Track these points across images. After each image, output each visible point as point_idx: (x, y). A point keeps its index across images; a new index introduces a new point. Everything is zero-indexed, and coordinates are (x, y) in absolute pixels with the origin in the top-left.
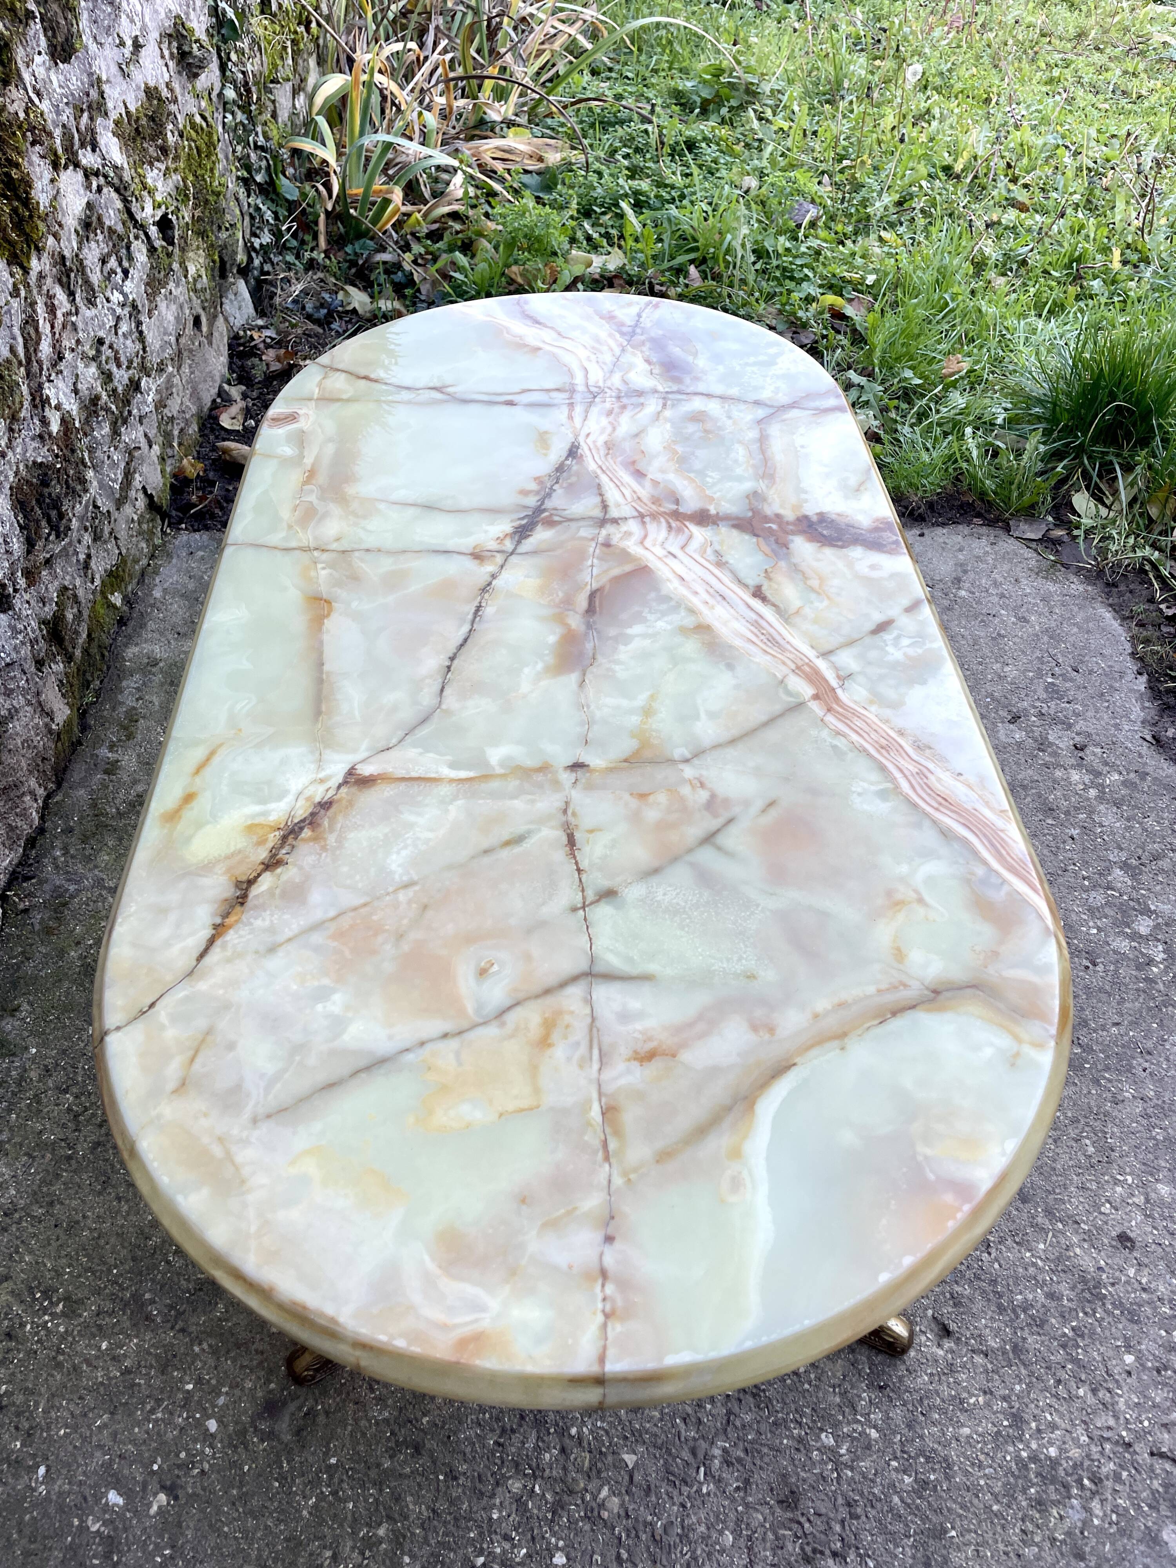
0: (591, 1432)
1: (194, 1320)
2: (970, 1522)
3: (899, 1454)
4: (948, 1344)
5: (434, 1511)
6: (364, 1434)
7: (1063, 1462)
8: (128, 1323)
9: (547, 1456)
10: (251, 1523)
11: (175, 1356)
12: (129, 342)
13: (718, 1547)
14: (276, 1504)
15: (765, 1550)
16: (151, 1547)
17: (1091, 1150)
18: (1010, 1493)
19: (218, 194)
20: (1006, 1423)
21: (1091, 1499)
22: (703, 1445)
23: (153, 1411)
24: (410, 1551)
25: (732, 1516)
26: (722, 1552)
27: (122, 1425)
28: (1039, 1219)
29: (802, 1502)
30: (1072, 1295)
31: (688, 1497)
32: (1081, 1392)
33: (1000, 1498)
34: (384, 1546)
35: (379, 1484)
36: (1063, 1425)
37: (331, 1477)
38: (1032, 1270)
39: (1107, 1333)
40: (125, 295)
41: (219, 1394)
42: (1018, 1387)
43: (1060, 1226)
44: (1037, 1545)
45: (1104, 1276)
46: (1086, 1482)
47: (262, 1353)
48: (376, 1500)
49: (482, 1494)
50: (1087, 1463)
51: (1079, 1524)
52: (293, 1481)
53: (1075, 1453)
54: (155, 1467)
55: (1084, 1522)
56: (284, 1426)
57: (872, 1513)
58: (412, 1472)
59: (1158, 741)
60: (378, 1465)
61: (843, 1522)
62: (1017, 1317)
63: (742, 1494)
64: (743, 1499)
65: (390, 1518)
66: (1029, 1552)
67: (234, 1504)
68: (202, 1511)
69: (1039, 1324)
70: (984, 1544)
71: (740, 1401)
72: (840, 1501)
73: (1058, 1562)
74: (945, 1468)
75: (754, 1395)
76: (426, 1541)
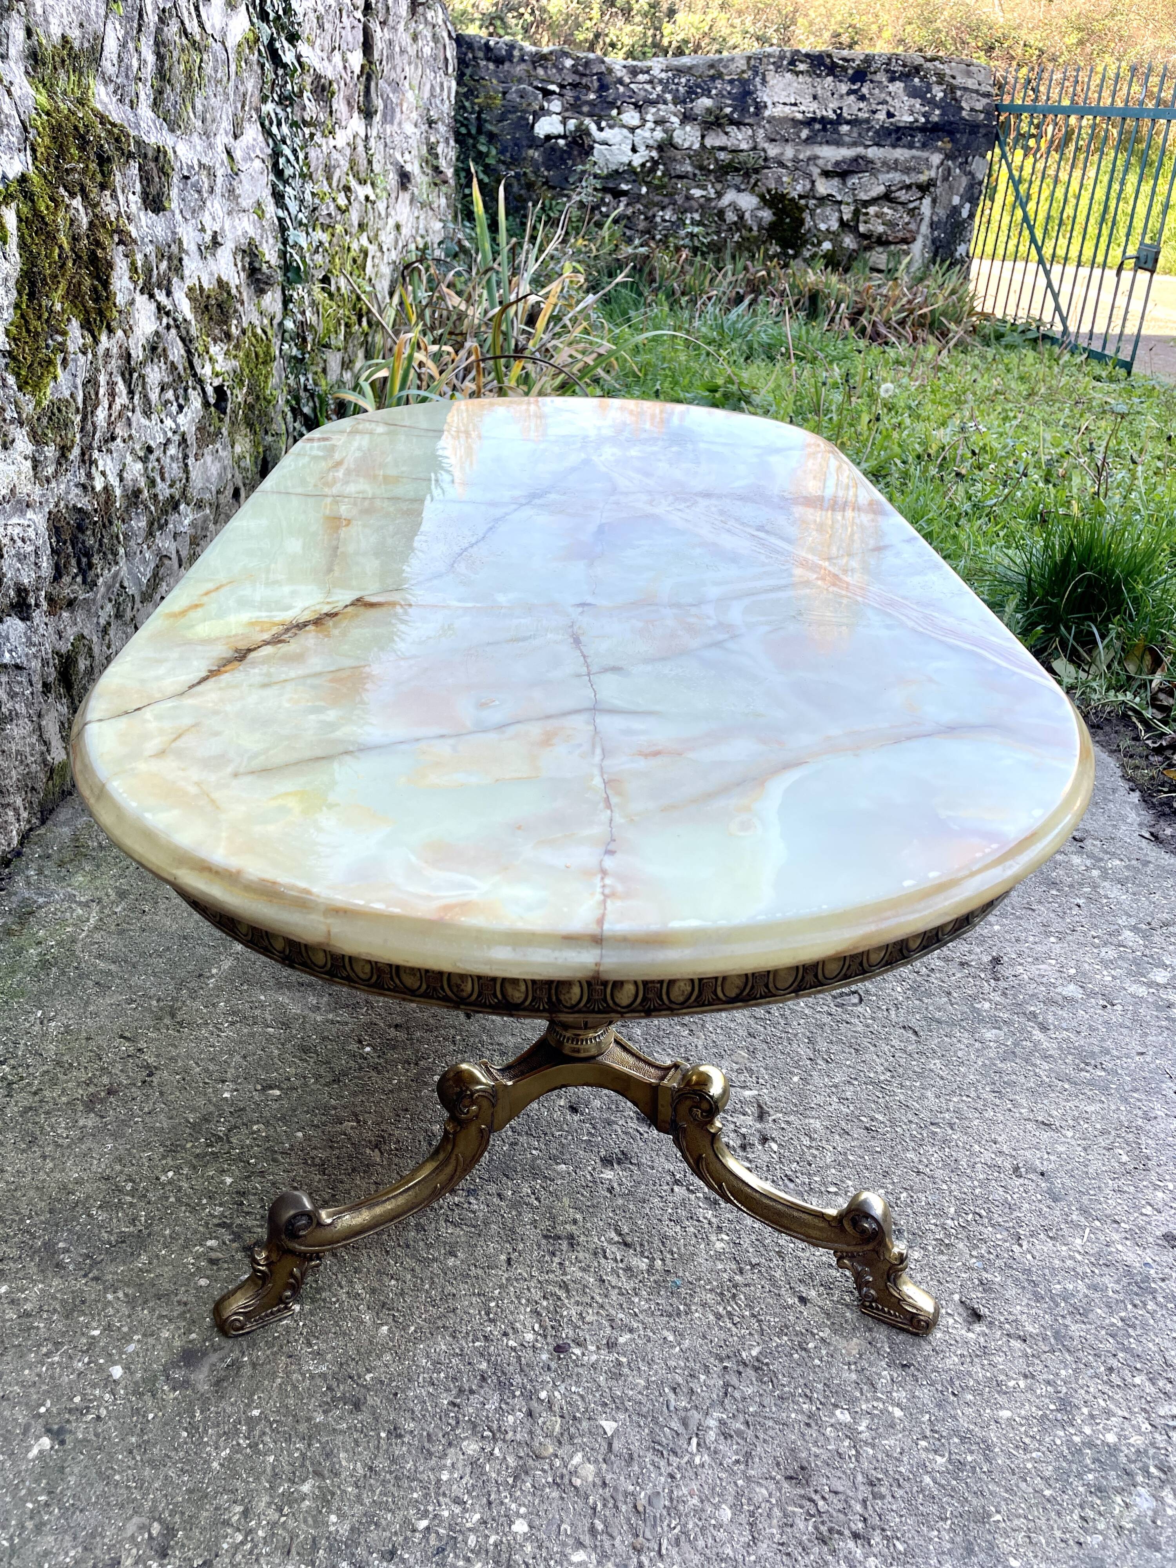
0: (564, 1396)
1: (112, 1268)
2: (1019, 1506)
3: (928, 1433)
4: (978, 1328)
5: (371, 1469)
6: (295, 1387)
7: (1124, 1448)
8: (35, 1270)
9: (511, 1419)
10: (147, 1472)
11: (83, 1302)
12: (174, 465)
13: (713, 1522)
14: (181, 1454)
15: (770, 1527)
16: (23, 1492)
17: (1125, 1158)
18: (1063, 1476)
19: (269, 402)
20: (1052, 1407)
21: (1161, 1487)
22: (695, 1416)
23: (48, 1355)
24: (339, 1509)
25: (731, 1489)
26: (719, 1526)
27: (10, 1366)
28: (1074, 1217)
29: (814, 1478)
30: (1117, 1287)
31: (678, 1468)
32: (1137, 1381)
33: (1052, 1482)
34: (307, 1503)
35: (309, 1439)
36: (1120, 1413)
37: (251, 1430)
38: (1069, 1263)
39: (1161, 1324)
40: (178, 425)
41: (129, 1341)
42: (1063, 1372)
43: (1097, 1223)
44: (1101, 1533)
45: (1152, 1272)
46: (1152, 1470)
47: (185, 1304)
48: (303, 1455)
49: (430, 1454)
50: (1151, 1451)
51: (1150, 1513)
52: (206, 1431)
53: (1137, 1440)
54: (42, 1410)
55: (1156, 1512)
56: (201, 1378)
57: (899, 1493)
58: (349, 1428)
59: (1156, 838)
60: (309, 1419)
61: (864, 1501)
62: (1057, 1305)
63: (742, 1467)
64: (744, 1473)
65: (318, 1474)
66: (1094, 1541)
67: (131, 1452)
68: (92, 1458)
69: (1081, 1313)
70: (1038, 1530)
71: (740, 1373)
72: (860, 1478)
73: (1128, 1552)
74: (984, 1450)
75: (756, 1369)
76: (359, 1499)
